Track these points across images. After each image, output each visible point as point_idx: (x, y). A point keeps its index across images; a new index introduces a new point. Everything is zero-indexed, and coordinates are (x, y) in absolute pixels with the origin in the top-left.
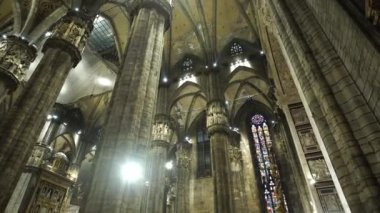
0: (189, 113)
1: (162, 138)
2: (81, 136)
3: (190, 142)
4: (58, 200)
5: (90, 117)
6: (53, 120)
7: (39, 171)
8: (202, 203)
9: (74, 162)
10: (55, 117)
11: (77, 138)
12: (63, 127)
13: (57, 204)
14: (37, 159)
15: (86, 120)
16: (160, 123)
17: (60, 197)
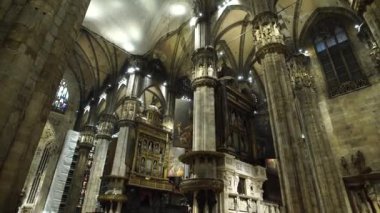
0: (296, 16)
1: (275, 40)
2: (167, 87)
3: (307, 53)
4: (161, 153)
5: (172, 68)
6: (136, 73)
7: (135, 124)
8: (348, 128)
9: (167, 113)
10: (138, 69)
11: (163, 89)
12: (148, 80)
13: (160, 156)
14: (130, 112)
15: (169, 71)
16: (265, 24)
17: (162, 149)
